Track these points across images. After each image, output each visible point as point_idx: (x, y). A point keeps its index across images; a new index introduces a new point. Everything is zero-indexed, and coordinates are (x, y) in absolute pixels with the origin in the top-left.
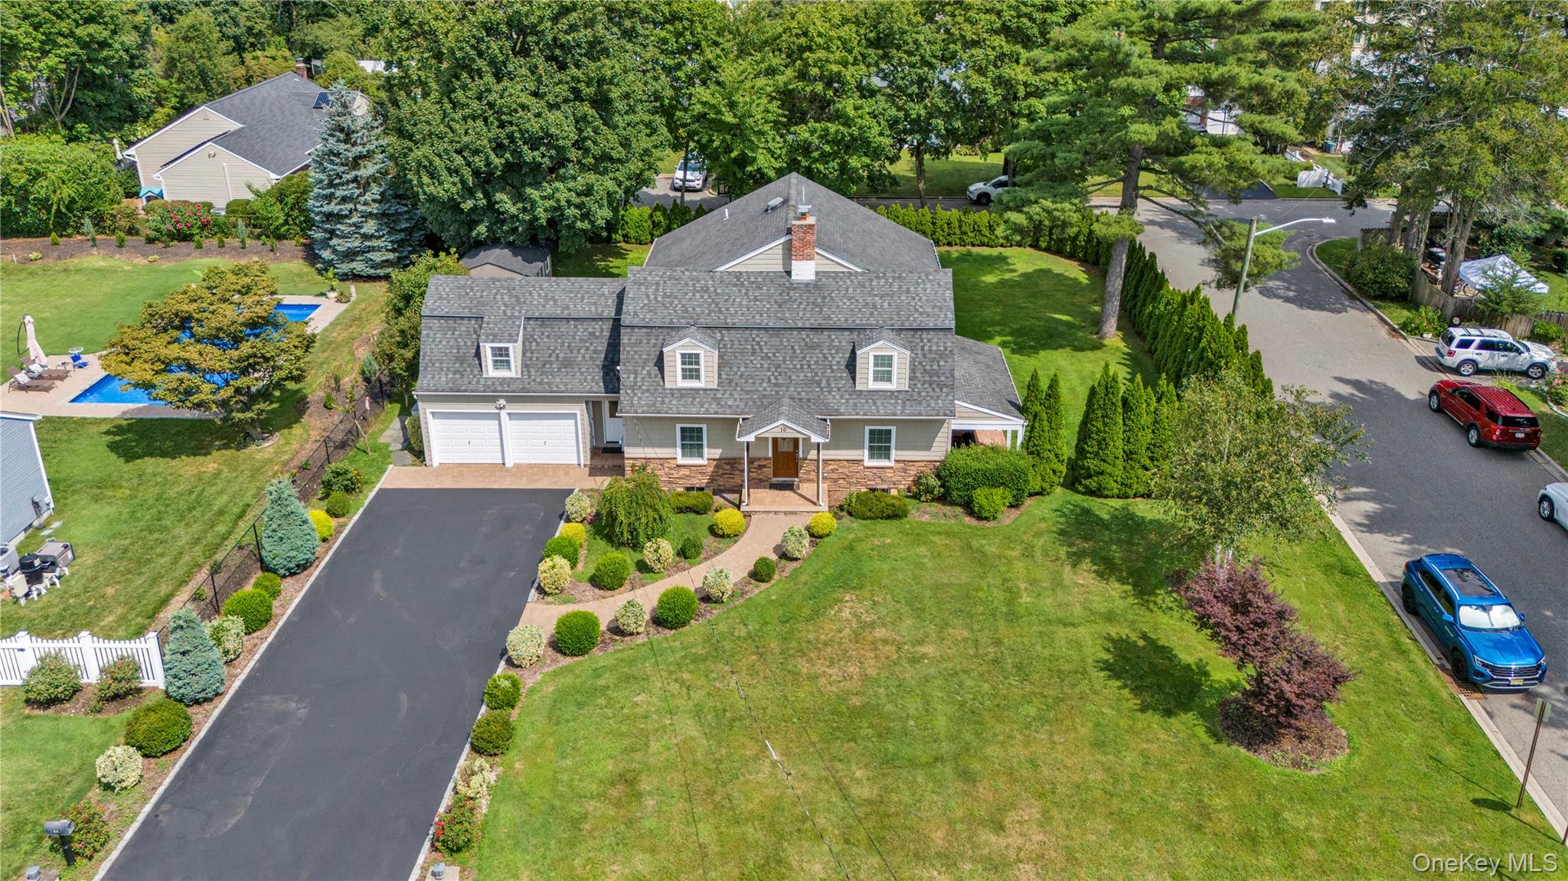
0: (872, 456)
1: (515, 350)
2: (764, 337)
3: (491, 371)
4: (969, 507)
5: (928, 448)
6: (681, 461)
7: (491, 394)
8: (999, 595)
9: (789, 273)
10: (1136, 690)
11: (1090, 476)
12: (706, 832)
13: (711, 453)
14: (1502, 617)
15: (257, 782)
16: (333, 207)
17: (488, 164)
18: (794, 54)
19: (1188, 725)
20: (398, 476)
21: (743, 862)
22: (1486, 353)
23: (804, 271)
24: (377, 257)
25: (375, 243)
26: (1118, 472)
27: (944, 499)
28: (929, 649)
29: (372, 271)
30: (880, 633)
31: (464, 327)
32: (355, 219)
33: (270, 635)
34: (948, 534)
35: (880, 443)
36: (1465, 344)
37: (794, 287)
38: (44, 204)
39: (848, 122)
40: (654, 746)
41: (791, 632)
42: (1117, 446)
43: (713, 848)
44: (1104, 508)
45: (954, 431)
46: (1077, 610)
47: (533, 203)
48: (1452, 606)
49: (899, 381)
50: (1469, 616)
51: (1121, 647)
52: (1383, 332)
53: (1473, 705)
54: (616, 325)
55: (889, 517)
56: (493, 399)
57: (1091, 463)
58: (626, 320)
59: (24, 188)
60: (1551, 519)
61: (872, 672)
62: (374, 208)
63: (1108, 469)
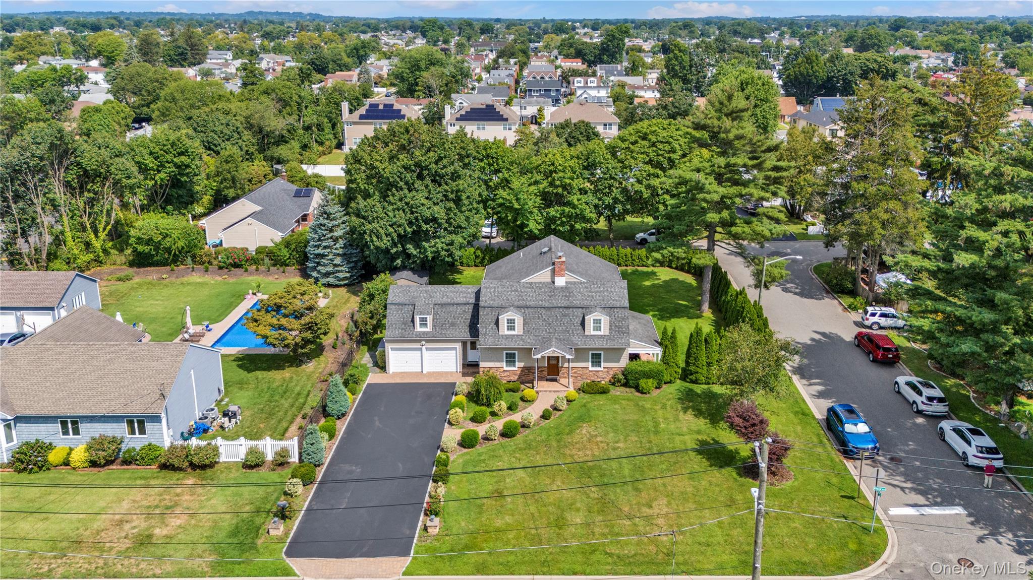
0: (593, 366)
1: (430, 318)
2: (543, 311)
3: (418, 329)
4: (637, 388)
5: (618, 361)
6: (505, 368)
7: (418, 339)
8: (651, 424)
9: (554, 282)
10: (708, 459)
11: (692, 374)
12: (533, 509)
13: (519, 365)
14: (862, 428)
15: (348, 494)
16: (320, 251)
17: (405, 231)
18: (548, 175)
19: (729, 472)
20: (374, 377)
21: (549, 518)
22: (883, 319)
23: (560, 281)
24: (341, 275)
25: (340, 268)
26: (704, 372)
27: (626, 385)
28: (621, 445)
29: (338, 283)
30: (599, 439)
31: (406, 308)
32: (330, 257)
33: (337, 441)
34: (628, 400)
35: (596, 359)
36: (873, 315)
37: (556, 289)
38: (168, 250)
39: (574, 207)
40: (508, 480)
41: (561, 439)
42: (703, 360)
43: (536, 515)
44: (698, 389)
45: (630, 354)
46: (685, 429)
47: (425, 250)
48: (842, 424)
49: (604, 331)
50: (849, 428)
51: (703, 443)
52: (840, 309)
53: (849, 465)
54: (476, 307)
55: (601, 393)
56: (419, 341)
57: (692, 368)
58: (482, 304)
59: (159, 242)
60: (899, 392)
61: (597, 453)
62: (340, 251)
63: (700, 371)
